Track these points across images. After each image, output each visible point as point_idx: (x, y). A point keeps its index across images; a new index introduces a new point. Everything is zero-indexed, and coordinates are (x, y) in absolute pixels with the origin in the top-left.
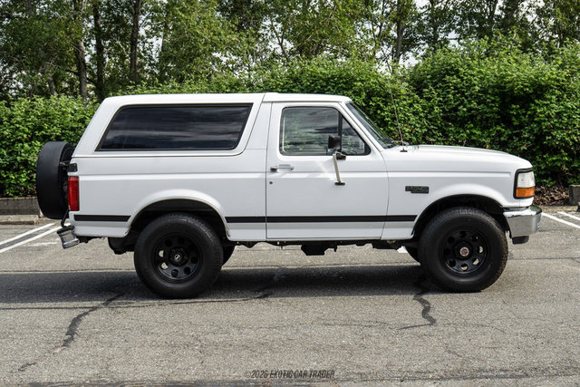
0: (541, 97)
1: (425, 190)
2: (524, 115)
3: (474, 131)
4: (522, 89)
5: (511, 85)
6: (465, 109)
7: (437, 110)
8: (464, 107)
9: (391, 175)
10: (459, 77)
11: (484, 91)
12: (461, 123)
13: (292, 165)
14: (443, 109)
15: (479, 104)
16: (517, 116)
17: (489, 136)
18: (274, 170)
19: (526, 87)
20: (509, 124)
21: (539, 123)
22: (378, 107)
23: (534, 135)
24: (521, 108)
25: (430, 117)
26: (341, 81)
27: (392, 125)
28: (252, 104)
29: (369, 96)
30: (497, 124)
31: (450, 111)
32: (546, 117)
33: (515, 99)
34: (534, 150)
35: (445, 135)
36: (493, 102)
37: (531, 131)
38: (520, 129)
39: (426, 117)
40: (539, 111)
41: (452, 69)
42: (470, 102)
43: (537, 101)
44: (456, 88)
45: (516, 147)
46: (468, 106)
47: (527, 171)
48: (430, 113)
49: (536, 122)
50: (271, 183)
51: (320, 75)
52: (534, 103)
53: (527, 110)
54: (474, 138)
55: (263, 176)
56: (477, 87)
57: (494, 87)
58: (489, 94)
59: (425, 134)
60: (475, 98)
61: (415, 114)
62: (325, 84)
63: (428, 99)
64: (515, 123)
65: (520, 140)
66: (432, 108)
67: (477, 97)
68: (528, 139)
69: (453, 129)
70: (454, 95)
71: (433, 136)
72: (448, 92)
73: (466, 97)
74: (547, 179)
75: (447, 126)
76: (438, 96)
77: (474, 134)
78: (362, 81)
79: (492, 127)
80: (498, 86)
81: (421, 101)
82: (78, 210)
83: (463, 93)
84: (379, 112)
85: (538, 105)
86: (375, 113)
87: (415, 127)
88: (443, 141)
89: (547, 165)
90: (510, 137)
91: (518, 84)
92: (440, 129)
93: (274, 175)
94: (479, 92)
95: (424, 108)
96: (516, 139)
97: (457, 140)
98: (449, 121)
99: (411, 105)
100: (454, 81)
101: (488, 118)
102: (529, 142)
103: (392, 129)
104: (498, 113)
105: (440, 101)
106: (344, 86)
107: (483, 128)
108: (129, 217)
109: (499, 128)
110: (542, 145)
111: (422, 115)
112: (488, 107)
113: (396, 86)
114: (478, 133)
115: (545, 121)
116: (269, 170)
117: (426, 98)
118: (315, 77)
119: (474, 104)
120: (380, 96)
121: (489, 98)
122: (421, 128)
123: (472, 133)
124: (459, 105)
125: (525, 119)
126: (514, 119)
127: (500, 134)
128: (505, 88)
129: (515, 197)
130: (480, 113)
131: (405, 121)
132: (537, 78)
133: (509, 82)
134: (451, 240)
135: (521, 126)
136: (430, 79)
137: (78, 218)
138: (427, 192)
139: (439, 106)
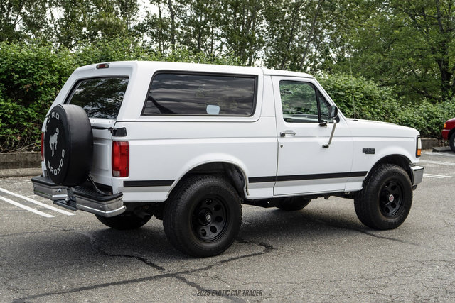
1: (373, 151)
9: (355, 139)
13: (294, 131)
18: (283, 135)
28: (257, 76)
50: (281, 146)
55: (274, 140)
82: (127, 175)
93: (283, 140)
108: (173, 181)
116: (279, 135)
129: (417, 156)
137: (127, 184)
138: (374, 153)
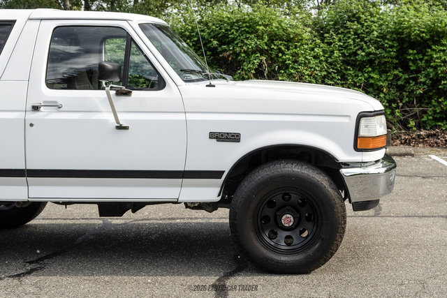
0: (438, 43)
1: (235, 138)
2: (421, 60)
3: (372, 75)
4: (419, 35)
5: (408, 30)
6: (363, 54)
7: (336, 54)
8: (363, 51)
9: (190, 117)
10: (359, 23)
11: (383, 37)
12: (360, 67)
13: (59, 103)
14: (343, 54)
15: (377, 48)
16: (414, 61)
17: (386, 80)
18: (36, 108)
19: (423, 32)
20: (406, 68)
21: (435, 68)
22: (280, 51)
23: (431, 79)
24: (418, 53)
25: (330, 60)
26: (244, 25)
27: (292, 68)
28: (14, 21)
29: (271, 40)
30: (395, 68)
31: (350, 55)
32: (442, 62)
33: (413, 45)
34: (431, 94)
35: (344, 78)
36: (391, 47)
37: (427, 76)
38: (416, 74)
39: (326, 61)
40: (435, 56)
41: (354, 16)
42: (369, 48)
43: (434, 47)
44: (355, 33)
45: (413, 91)
46: (367, 51)
47: (376, 114)
48: (330, 57)
49: (432, 67)
50: (31, 125)
51: (226, 20)
52: (431, 48)
53: (424, 55)
54: (371, 81)
56: (375, 33)
57: (392, 33)
58: (388, 39)
59: (324, 77)
60: (375, 43)
61: (315, 57)
62: (229, 28)
63: (329, 44)
64: (412, 68)
65: (416, 84)
66: (332, 52)
67: (376, 42)
68: (424, 83)
69: (351, 72)
70: (354, 40)
71: (332, 79)
72: (349, 37)
73: (366, 43)
74: (442, 122)
75: (346, 69)
76: (340, 40)
77: (373, 78)
78: (266, 26)
79: (390, 71)
80: (396, 32)
81: (322, 45)
83: (362, 39)
84: (280, 55)
85: (434, 50)
86: (277, 56)
87: (315, 70)
88: (342, 84)
89: (442, 108)
90: (407, 81)
91: (415, 30)
92: (338, 72)
93: (36, 115)
94: (377, 37)
95: (324, 51)
96: (412, 83)
97: (355, 83)
98: (348, 64)
99: (312, 49)
100: (355, 27)
101: (386, 62)
102: (425, 87)
103: (292, 71)
104: (396, 57)
105: (340, 46)
106: (247, 29)
107: (381, 72)
109: (396, 72)
110: (438, 89)
111: (322, 58)
112: (386, 51)
113: (298, 31)
114: (375, 76)
115: (441, 66)
116: (29, 107)
117: (327, 43)
118: (220, 21)
119: (372, 49)
120: (283, 40)
121: (387, 43)
122: (320, 71)
123: (370, 77)
124: (358, 49)
125: (422, 64)
126: (411, 64)
127: (397, 78)
128: (402, 33)
129: (356, 149)
130: (379, 58)
131: (305, 64)
132: (434, 24)
133: (407, 28)
134: (271, 204)
135: (418, 71)
136: (333, 25)
138: (238, 140)
139: (339, 50)
